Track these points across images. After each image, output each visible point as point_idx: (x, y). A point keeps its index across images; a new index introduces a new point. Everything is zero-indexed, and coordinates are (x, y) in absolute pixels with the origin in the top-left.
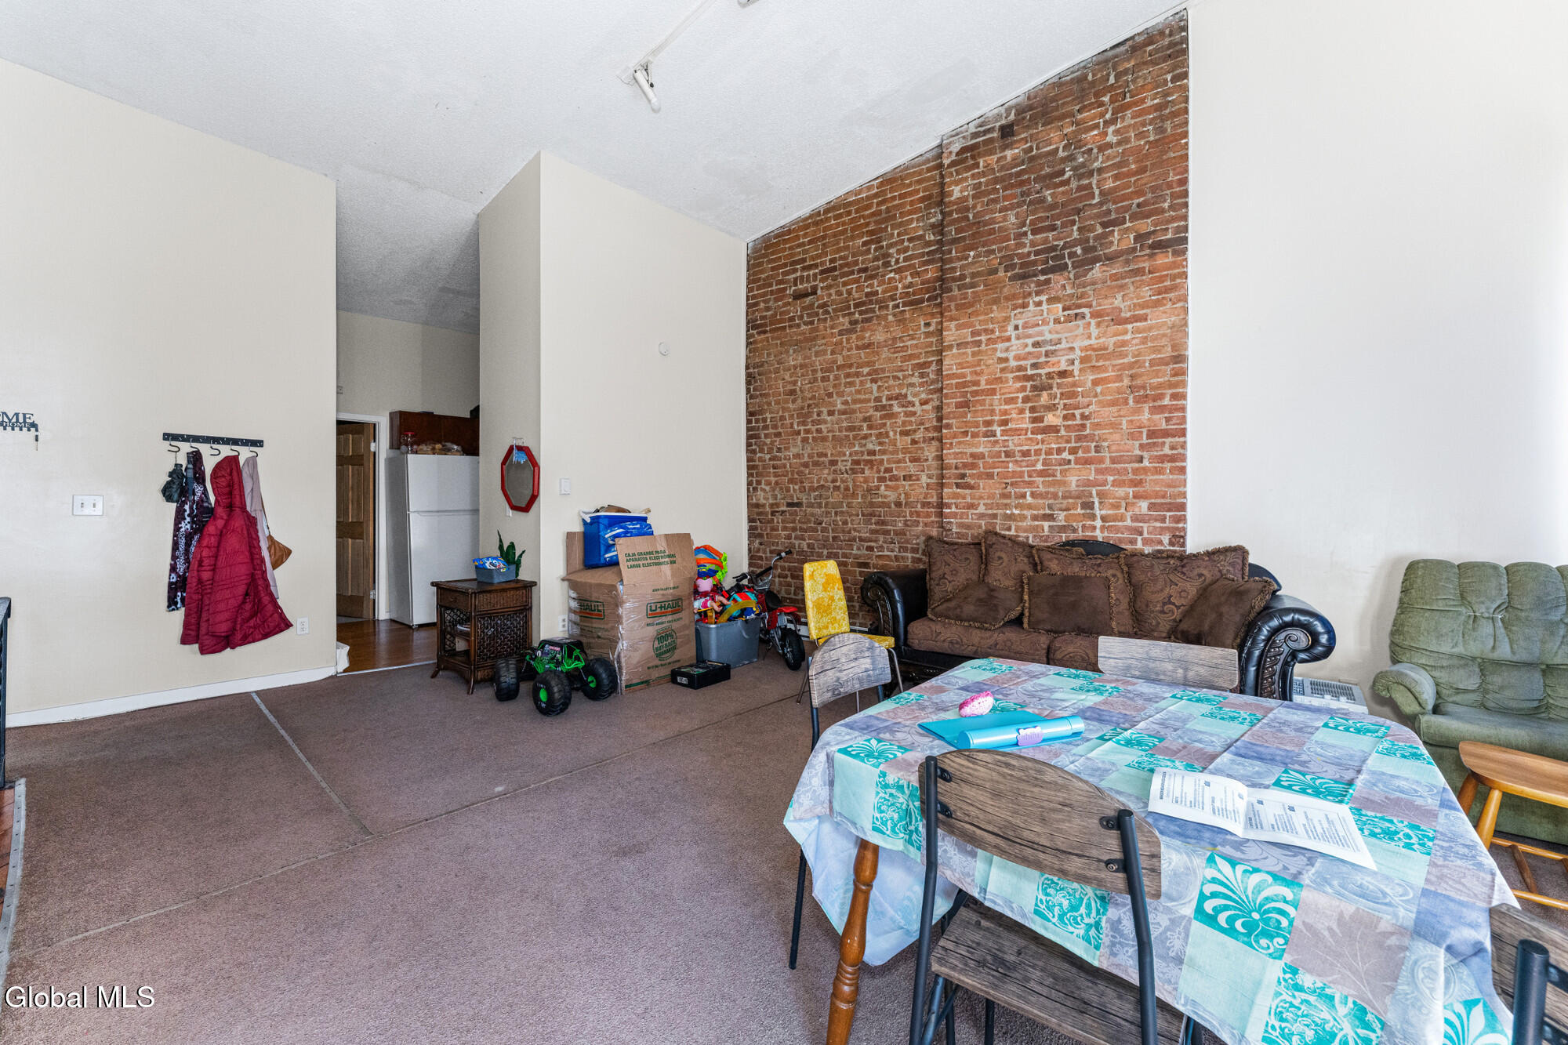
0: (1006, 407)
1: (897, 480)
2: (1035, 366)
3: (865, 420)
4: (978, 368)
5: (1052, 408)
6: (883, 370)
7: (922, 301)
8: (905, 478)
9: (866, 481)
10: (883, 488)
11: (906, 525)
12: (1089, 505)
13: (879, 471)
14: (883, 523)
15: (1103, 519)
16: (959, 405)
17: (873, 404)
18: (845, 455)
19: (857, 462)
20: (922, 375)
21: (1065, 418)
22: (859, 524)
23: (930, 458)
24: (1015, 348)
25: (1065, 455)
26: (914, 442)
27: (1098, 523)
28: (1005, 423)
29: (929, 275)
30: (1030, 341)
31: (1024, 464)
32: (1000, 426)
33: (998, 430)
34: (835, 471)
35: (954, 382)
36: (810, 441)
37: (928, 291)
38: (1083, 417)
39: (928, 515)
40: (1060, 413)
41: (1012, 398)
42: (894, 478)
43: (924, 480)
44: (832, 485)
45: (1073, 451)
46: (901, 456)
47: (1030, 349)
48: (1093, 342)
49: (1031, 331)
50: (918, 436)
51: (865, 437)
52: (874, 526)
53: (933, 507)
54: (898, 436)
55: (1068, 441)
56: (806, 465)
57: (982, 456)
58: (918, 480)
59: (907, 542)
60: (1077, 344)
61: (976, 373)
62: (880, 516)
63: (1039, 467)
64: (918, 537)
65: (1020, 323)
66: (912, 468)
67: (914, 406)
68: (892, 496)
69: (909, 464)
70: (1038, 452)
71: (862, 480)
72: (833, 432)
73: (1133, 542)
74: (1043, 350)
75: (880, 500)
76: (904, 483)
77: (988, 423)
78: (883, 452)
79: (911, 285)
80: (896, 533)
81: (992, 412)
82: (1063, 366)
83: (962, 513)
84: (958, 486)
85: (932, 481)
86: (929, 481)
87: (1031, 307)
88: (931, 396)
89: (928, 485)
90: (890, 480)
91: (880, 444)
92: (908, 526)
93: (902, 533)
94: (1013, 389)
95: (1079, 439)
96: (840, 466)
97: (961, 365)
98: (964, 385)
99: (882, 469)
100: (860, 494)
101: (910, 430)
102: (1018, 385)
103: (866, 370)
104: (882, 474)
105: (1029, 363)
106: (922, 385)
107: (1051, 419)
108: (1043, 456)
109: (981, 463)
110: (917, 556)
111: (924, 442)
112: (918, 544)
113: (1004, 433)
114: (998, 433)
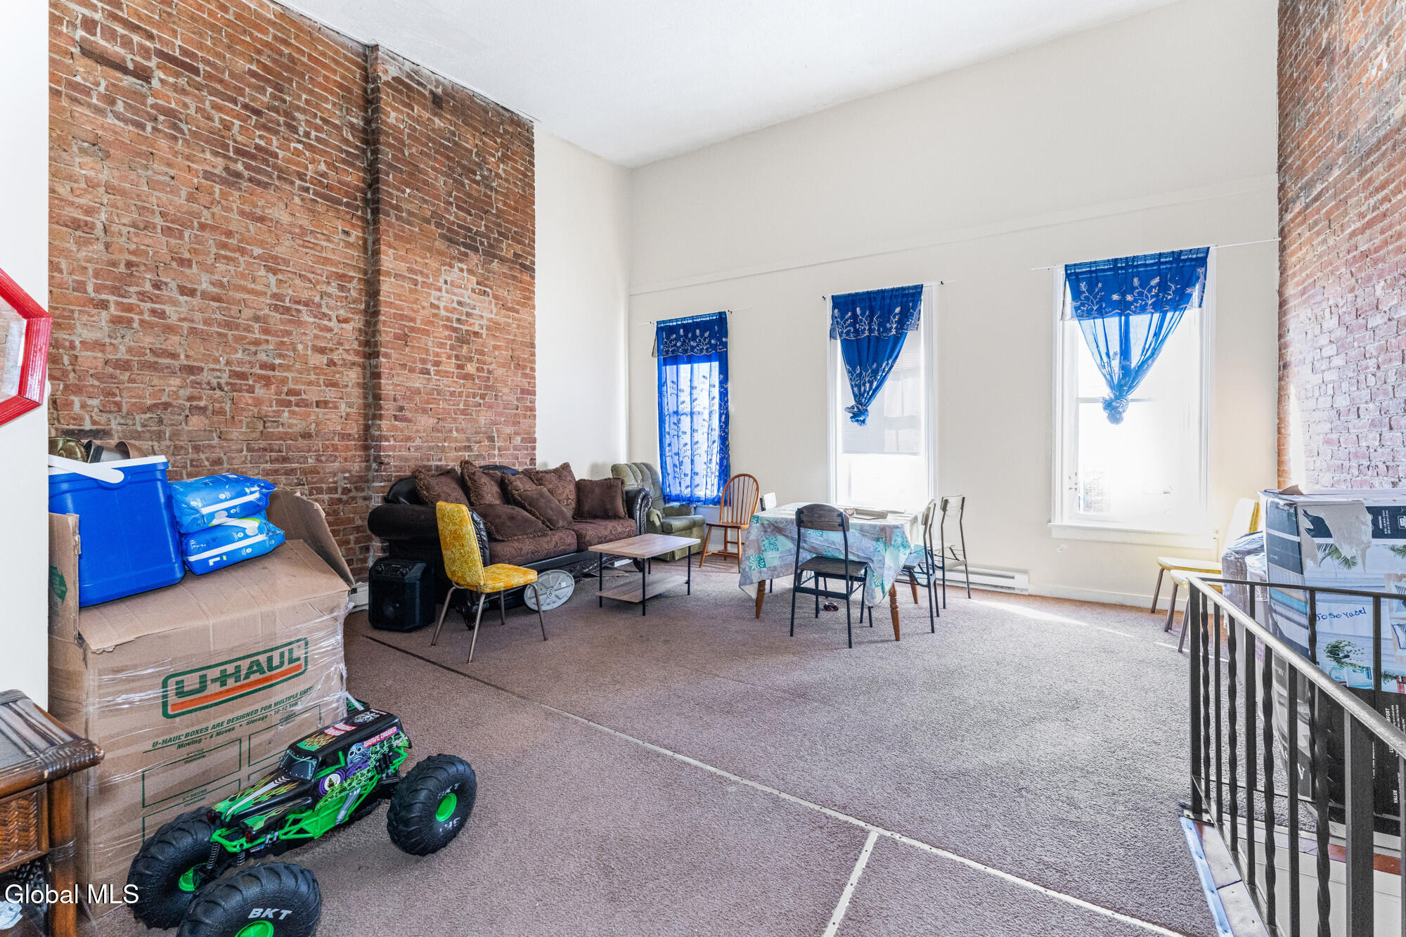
0: (438, 350)
1: (307, 406)
2: (458, 320)
3: (257, 319)
4: (414, 306)
5: (470, 359)
6: (286, 262)
7: (339, 202)
8: (318, 404)
9: (258, 402)
10: (286, 414)
11: (318, 460)
12: (491, 439)
13: (278, 393)
14: (285, 460)
15: (499, 450)
16: (397, 337)
17: (269, 301)
18: (217, 361)
19: (242, 376)
20: (341, 288)
21: (478, 369)
22: (244, 462)
23: (350, 384)
24: (445, 300)
25: (478, 399)
26: (331, 363)
27: (496, 452)
28: (437, 364)
29: (349, 179)
30: (455, 298)
31: (451, 403)
32: (434, 366)
33: (432, 369)
34: (193, 382)
35: (393, 311)
36: (136, 325)
37: (347, 194)
38: (489, 372)
39: (347, 448)
40: (475, 365)
41: (442, 343)
42: (305, 404)
43: (343, 408)
44: (188, 404)
45: (483, 397)
46: (313, 377)
47: (455, 305)
48: (493, 316)
49: (456, 290)
50: (335, 356)
51: (257, 343)
52: (268, 466)
53: (354, 439)
54: (309, 352)
55: (480, 389)
56: (125, 366)
57: (418, 392)
58: (336, 407)
59: (321, 481)
60: (486, 315)
61: (413, 310)
62: (280, 451)
63: (461, 406)
64: (335, 475)
65: (449, 279)
66: (330, 394)
67: (330, 320)
68: (298, 425)
69: (324, 388)
70: (460, 394)
71: (250, 401)
72: (193, 321)
73: (514, 465)
74: (465, 310)
75: (281, 429)
76: (317, 410)
77: (424, 361)
78: (288, 368)
79: (324, 175)
80: (304, 472)
81: (427, 351)
82: (476, 329)
83: (401, 446)
84: (396, 418)
85: (352, 410)
86: (348, 410)
87: (456, 270)
88: (351, 316)
89: (348, 414)
90: (297, 405)
91: (281, 356)
92: (321, 461)
93: (314, 471)
94: (442, 335)
95: (487, 387)
96: (205, 376)
97: (398, 296)
98: (402, 317)
99: (285, 389)
100: (245, 421)
101: (325, 348)
102: (447, 333)
103: (257, 251)
104: (283, 396)
105: (456, 316)
106: (338, 298)
107: (471, 368)
108: (464, 398)
109: (417, 399)
110: (336, 496)
111: (344, 365)
112: (336, 482)
113: (437, 373)
114: (432, 373)
